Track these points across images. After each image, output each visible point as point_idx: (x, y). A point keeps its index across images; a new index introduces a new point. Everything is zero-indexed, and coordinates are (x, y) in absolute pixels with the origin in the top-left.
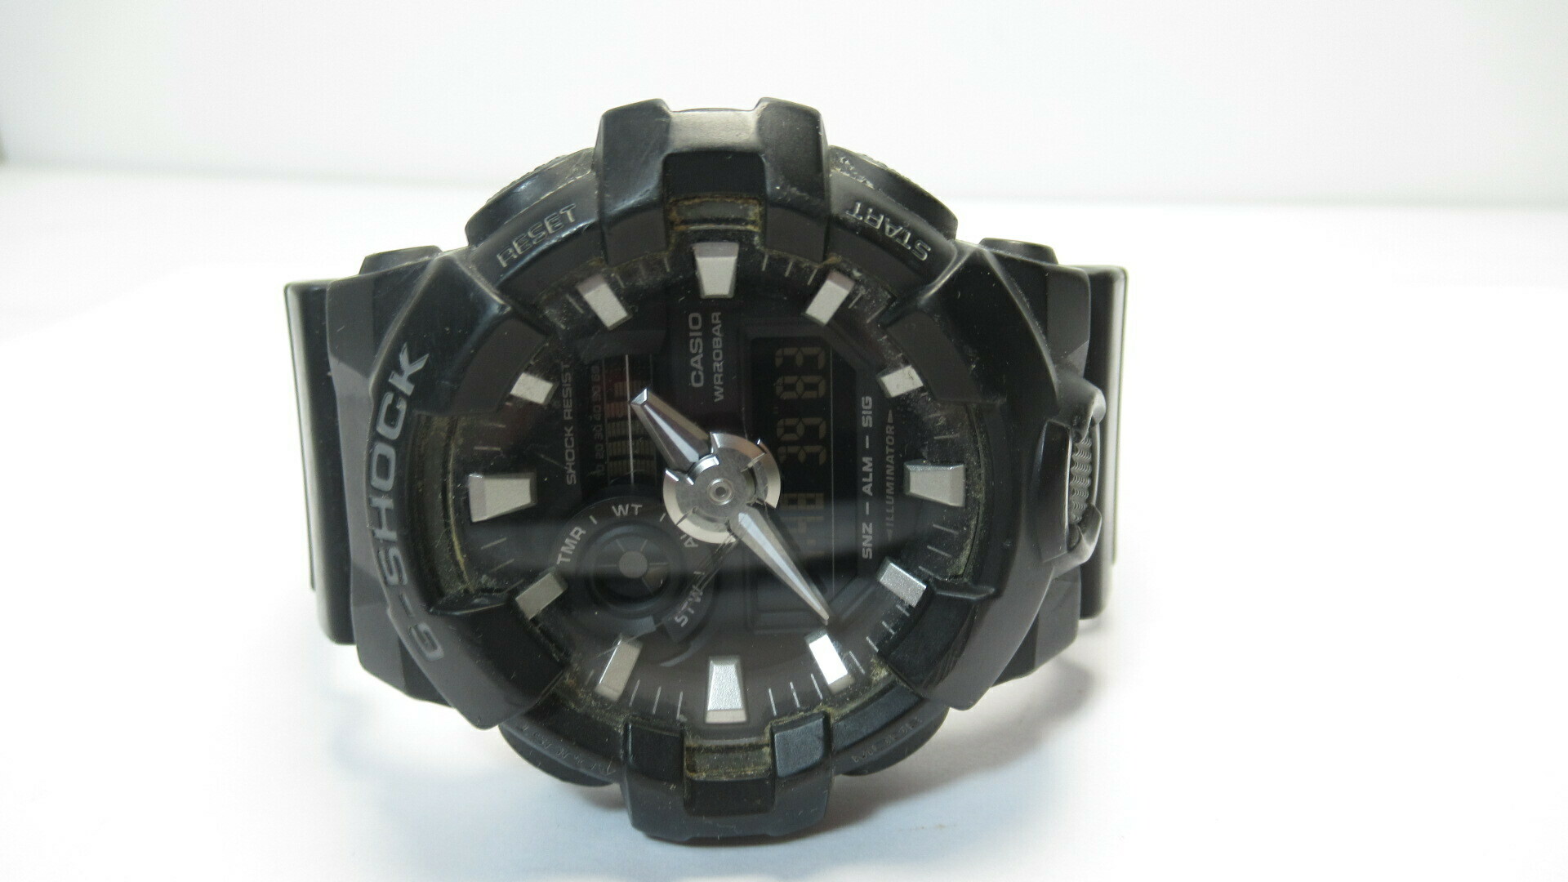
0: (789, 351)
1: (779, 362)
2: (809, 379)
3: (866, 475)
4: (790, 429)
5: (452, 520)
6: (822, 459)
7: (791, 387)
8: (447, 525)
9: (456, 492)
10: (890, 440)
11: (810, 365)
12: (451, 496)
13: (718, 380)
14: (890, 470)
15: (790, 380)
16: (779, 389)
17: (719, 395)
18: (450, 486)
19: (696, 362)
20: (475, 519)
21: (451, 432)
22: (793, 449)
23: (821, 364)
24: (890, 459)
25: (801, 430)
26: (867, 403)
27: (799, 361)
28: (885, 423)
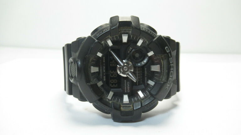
0: (115, 86)
1: (117, 85)
2: (113, 82)
3: (104, 69)
4: (115, 75)
5: (163, 66)
6: (110, 71)
7: (115, 81)
8: (163, 65)
9: (162, 70)
10: (101, 74)
11: (112, 84)
12: (163, 69)
13: (125, 83)
14: (101, 70)
15: (115, 82)
16: (117, 81)
17: (125, 81)
18: (163, 71)
19: (128, 85)
20: (159, 65)
21: (162, 78)
22: (115, 72)
23: (111, 84)
24: (101, 72)
25: (114, 75)
26: (105, 80)
27: (114, 85)
28: (102, 77)
